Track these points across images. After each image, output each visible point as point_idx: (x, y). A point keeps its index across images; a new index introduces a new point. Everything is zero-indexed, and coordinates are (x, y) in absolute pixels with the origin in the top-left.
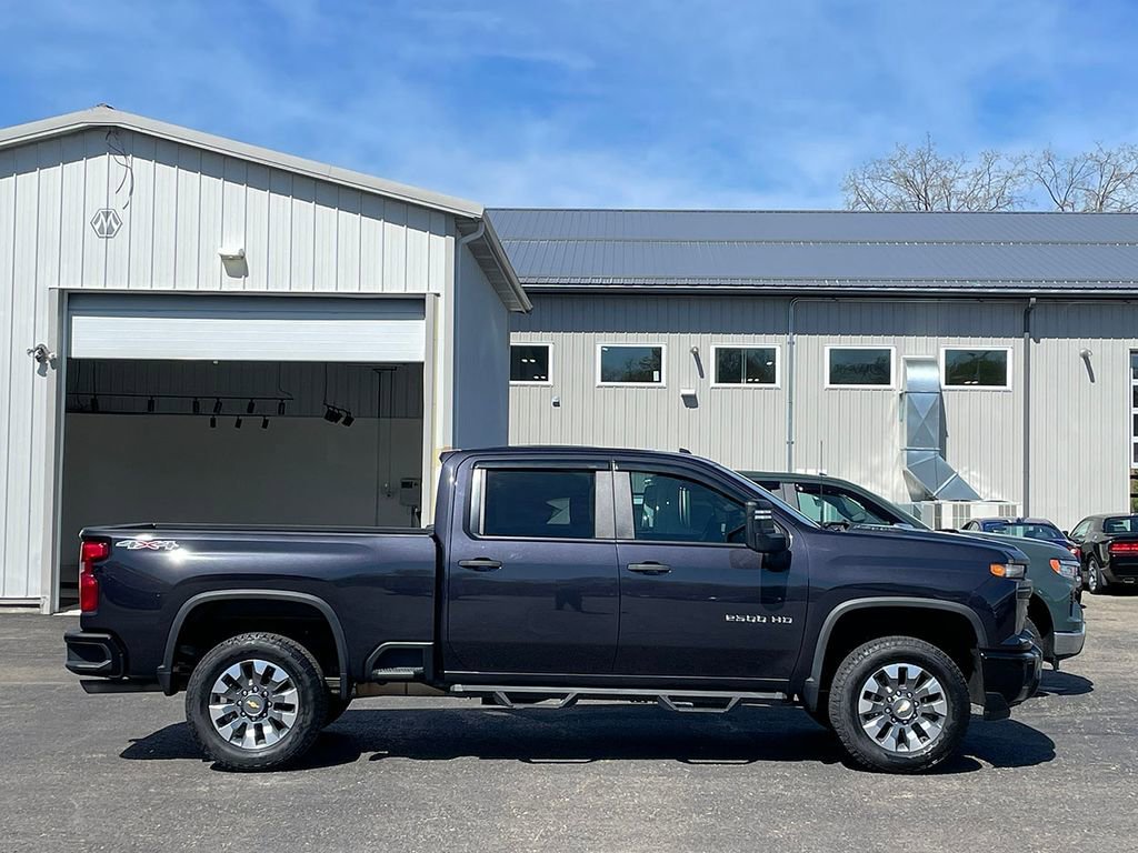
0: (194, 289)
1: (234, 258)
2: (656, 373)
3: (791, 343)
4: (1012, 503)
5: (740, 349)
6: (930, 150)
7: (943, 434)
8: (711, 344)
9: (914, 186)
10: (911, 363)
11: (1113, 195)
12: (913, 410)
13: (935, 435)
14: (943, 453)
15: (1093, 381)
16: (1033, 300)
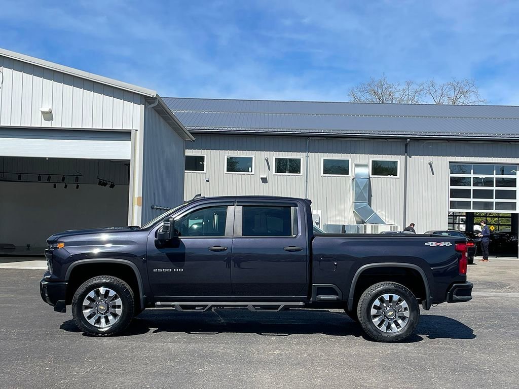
0: (29, 126)
1: (47, 113)
2: (250, 168)
3: (308, 157)
4: (397, 225)
5: (286, 159)
6: (384, 80)
7: (370, 196)
8: (273, 156)
9: (378, 95)
10: (357, 165)
11: (459, 100)
12: (357, 186)
13: (366, 196)
14: (370, 204)
15: (433, 174)
16: (408, 140)
